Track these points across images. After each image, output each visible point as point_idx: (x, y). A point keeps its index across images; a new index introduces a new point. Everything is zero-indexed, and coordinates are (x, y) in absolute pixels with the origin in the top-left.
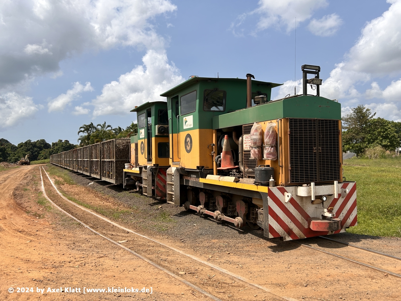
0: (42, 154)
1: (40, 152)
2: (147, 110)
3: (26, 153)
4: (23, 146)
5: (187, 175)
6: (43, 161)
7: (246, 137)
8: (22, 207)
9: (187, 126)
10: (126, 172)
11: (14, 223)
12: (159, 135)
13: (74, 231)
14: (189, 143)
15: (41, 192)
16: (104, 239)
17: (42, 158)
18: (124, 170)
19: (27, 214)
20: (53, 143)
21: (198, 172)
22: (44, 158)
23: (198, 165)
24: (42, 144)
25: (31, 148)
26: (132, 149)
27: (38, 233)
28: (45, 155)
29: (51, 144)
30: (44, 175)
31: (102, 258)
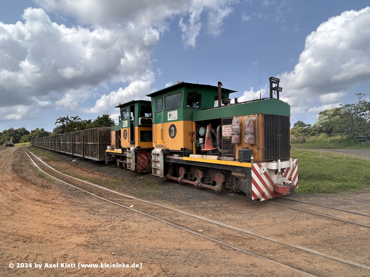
0: (23, 139)
1: (21, 137)
2: (130, 106)
3: (10, 138)
4: (7, 133)
5: (170, 154)
6: (24, 143)
7: (225, 127)
8: (26, 179)
9: (172, 118)
10: (108, 153)
11: (28, 194)
12: (141, 125)
13: (84, 199)
14: (173, 131)
15: (36, 167)
16: (115, 205)
17: (22, 142)
18: (106, 151)
19: (35, 186)
20: (32, 130)
21: (182, 152)
22: (24, 141)
23: (183, 147)
24: (22, 131)
25: (14, 134)
26: (112, 135)
27: (54, 201)
28: (25, 139)
29: (30, 132)
30: (30, 154)
31: (125, 221)
